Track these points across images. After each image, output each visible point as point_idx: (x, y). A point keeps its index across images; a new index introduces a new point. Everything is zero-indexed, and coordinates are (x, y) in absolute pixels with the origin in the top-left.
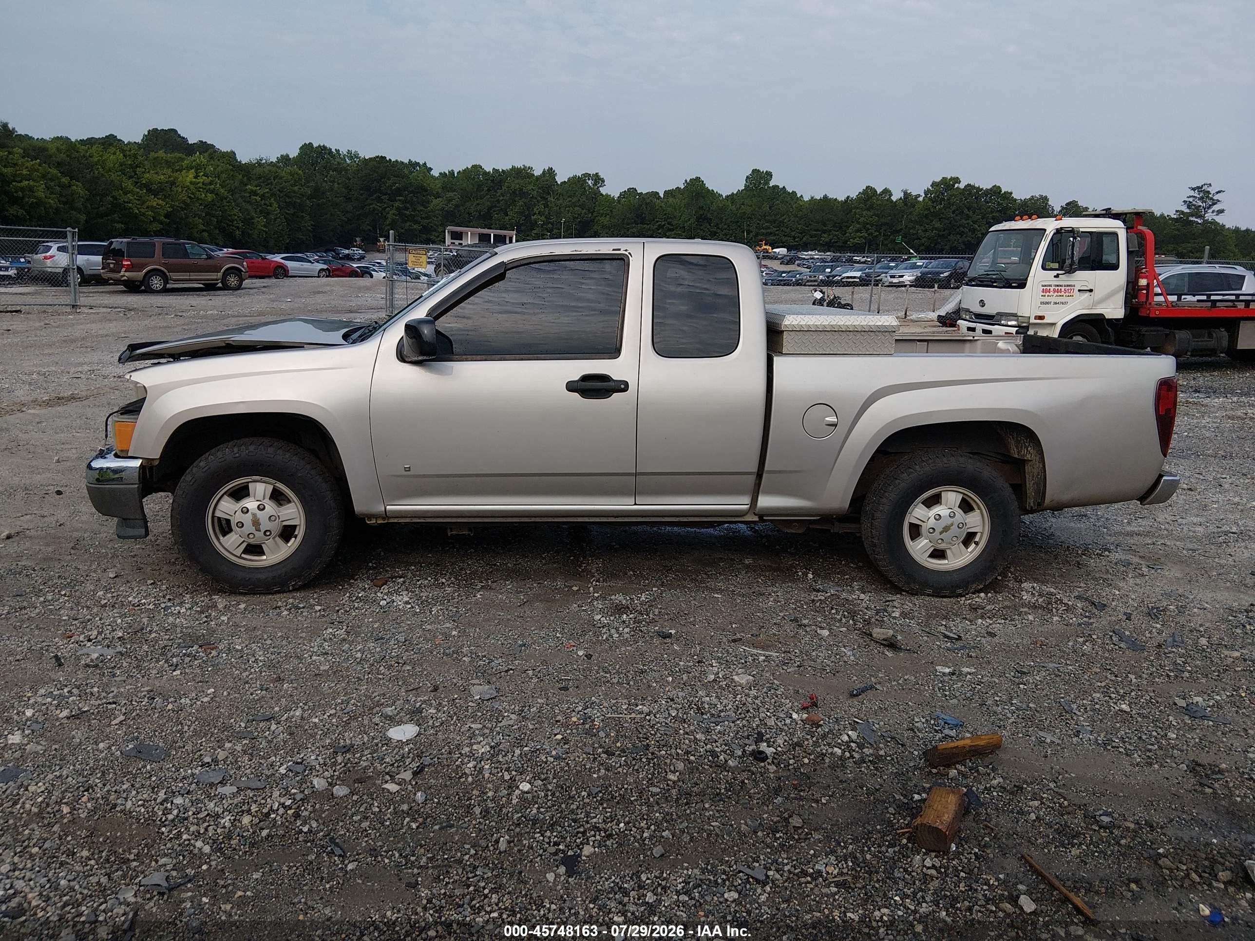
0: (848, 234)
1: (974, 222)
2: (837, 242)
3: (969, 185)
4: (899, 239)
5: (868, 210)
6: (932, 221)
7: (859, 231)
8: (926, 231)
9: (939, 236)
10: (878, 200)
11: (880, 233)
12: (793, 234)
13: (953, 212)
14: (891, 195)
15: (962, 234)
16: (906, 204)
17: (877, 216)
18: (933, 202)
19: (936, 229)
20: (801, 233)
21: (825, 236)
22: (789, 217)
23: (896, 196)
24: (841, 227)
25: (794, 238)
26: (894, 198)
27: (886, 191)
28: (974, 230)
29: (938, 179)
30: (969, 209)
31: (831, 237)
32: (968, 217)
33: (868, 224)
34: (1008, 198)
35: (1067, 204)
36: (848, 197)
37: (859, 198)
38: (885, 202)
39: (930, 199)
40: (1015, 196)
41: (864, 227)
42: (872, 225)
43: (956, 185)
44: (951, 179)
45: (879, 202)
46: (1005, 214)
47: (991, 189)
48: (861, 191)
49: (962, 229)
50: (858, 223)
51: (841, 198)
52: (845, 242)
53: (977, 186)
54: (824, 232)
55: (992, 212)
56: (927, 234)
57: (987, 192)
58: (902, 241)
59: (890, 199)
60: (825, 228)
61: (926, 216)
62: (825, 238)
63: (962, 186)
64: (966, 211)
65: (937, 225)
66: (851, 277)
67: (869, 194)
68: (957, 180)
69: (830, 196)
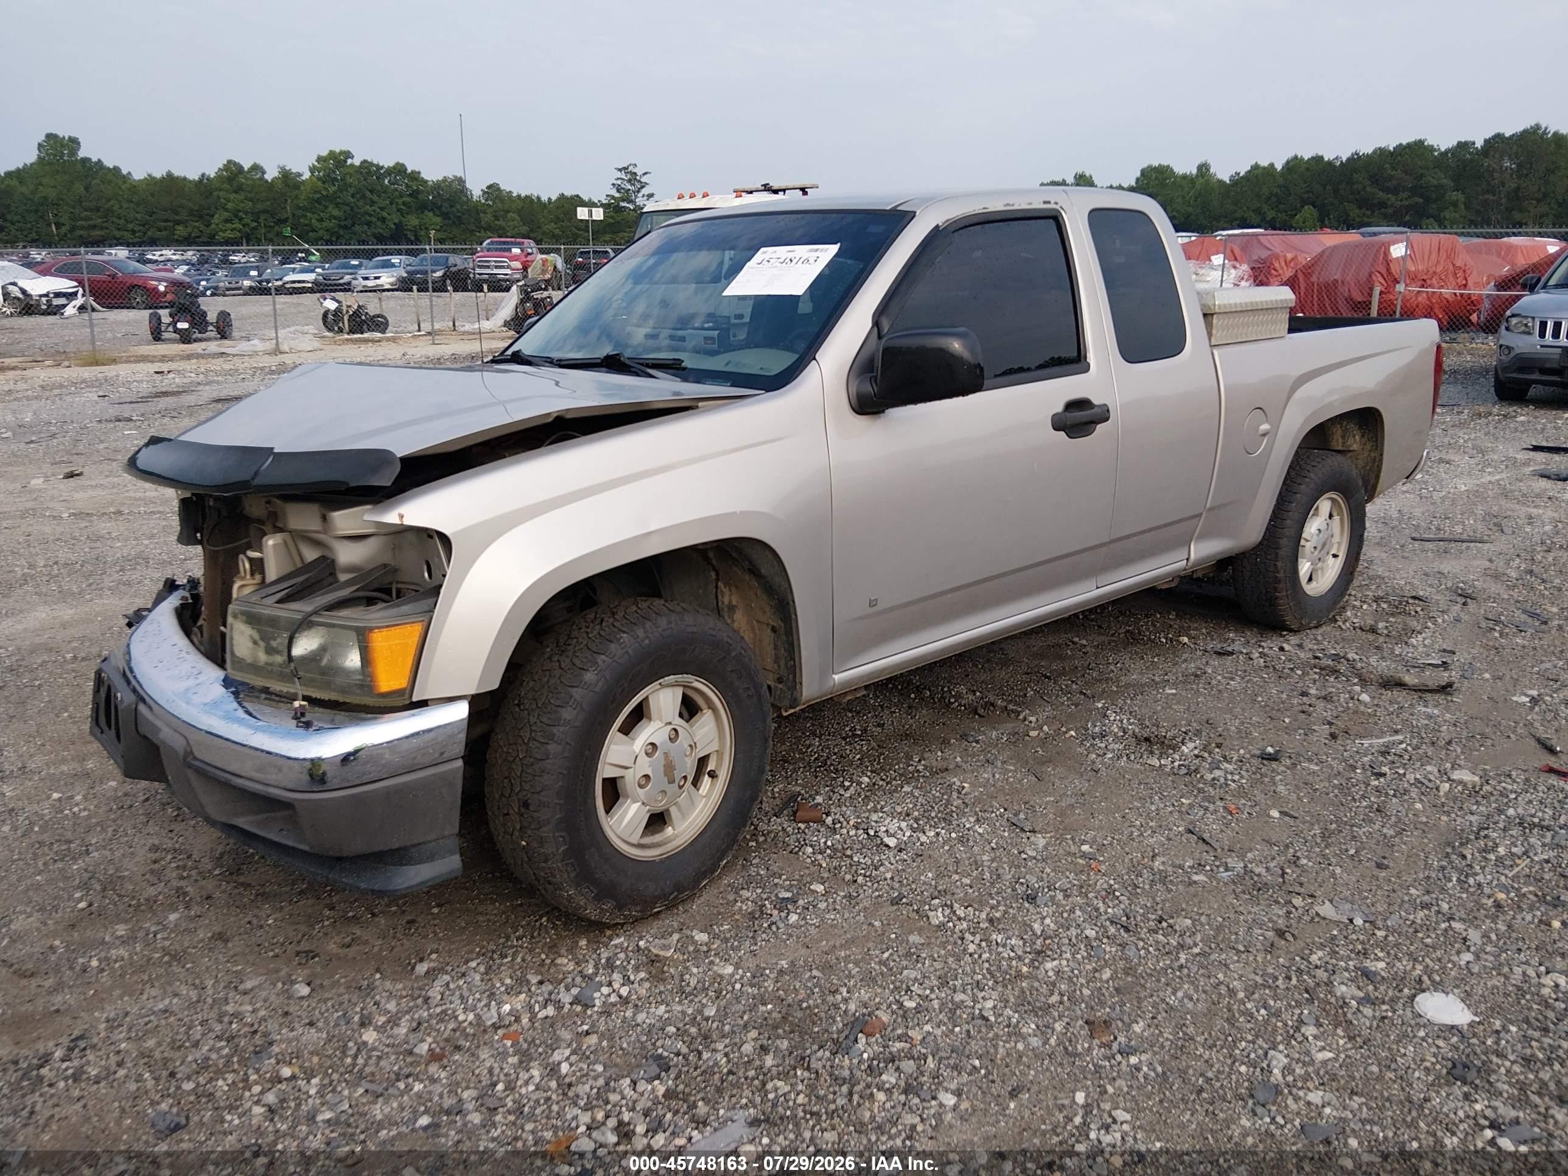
0: (213, 226)
1: (382, 209)
2: (199, 237)
3: (365, 161)
4: (287, 231)
5: (236, 192)
6: (326, 207)
7: (227, 221)
8: (321, 220)
9: (340, 226)
10: (247, 179)
11: (259, 223)
12: (130, 226)
13: (353, 196)
14: (264, 172)
15: (369, 224)
16: (287, 185)
17: (251, 200)
18: (324, 182)
19: (335, 218)
20: (143, 225)
21: (181, 228)
22: (120, 202)
23: (271, 174)
24: (203, 215)
25: (134, 232)
26: (269, 177)
27: (256, 168)
28: (383, 220)
29: (324, 153)
30: (371, 191)
31: (189, 229)
32: (373, 203)
33: (239, 211)
34: (416, 179)
35: (489, 187)
36: (203, 175)
37: (219, 176)
38: (258, 182)
39: (319, 179)
40: (425, 175)
41: (236, 216)
42: (246, 213)
43: (349, 161)
44: (341, 153)
45: (249, 182)
46: (417, 198)
47: (394, 167)
48: (221, 166)
49: (368, 218)
50: (226, 210)
51: (194, 175)
52: (212, 236)
53: (375, 162)
54: (178, 223)
55: (401, 196)
56: (324, 224)
57: (390, 171)
58: (292, 233)
59: (262, 179)
60: (177, 218)
61: (318, 201)
62: (181, 231)
63: (357, 162)
64: (368, 194)
65: (336, 213)
66: (299, 282)
67: (232, 173)
68: (348, 155)
69: (177, 173)
